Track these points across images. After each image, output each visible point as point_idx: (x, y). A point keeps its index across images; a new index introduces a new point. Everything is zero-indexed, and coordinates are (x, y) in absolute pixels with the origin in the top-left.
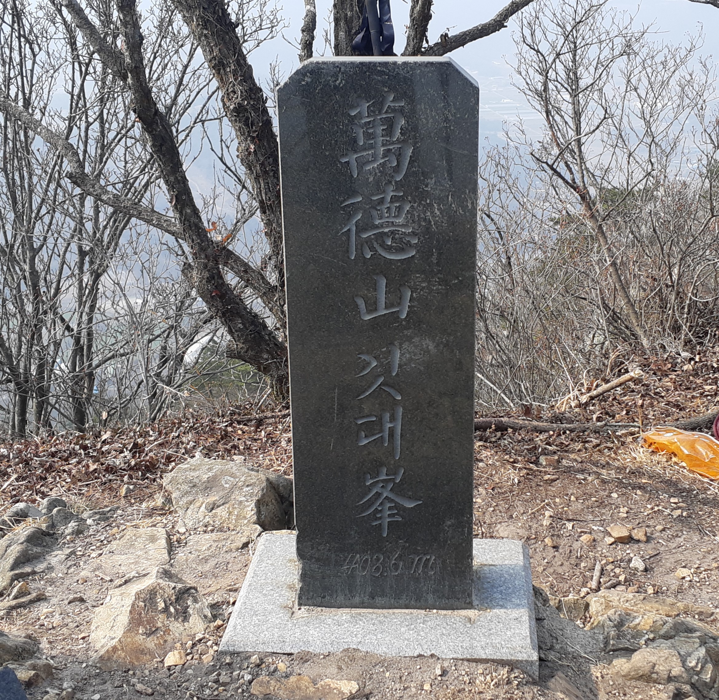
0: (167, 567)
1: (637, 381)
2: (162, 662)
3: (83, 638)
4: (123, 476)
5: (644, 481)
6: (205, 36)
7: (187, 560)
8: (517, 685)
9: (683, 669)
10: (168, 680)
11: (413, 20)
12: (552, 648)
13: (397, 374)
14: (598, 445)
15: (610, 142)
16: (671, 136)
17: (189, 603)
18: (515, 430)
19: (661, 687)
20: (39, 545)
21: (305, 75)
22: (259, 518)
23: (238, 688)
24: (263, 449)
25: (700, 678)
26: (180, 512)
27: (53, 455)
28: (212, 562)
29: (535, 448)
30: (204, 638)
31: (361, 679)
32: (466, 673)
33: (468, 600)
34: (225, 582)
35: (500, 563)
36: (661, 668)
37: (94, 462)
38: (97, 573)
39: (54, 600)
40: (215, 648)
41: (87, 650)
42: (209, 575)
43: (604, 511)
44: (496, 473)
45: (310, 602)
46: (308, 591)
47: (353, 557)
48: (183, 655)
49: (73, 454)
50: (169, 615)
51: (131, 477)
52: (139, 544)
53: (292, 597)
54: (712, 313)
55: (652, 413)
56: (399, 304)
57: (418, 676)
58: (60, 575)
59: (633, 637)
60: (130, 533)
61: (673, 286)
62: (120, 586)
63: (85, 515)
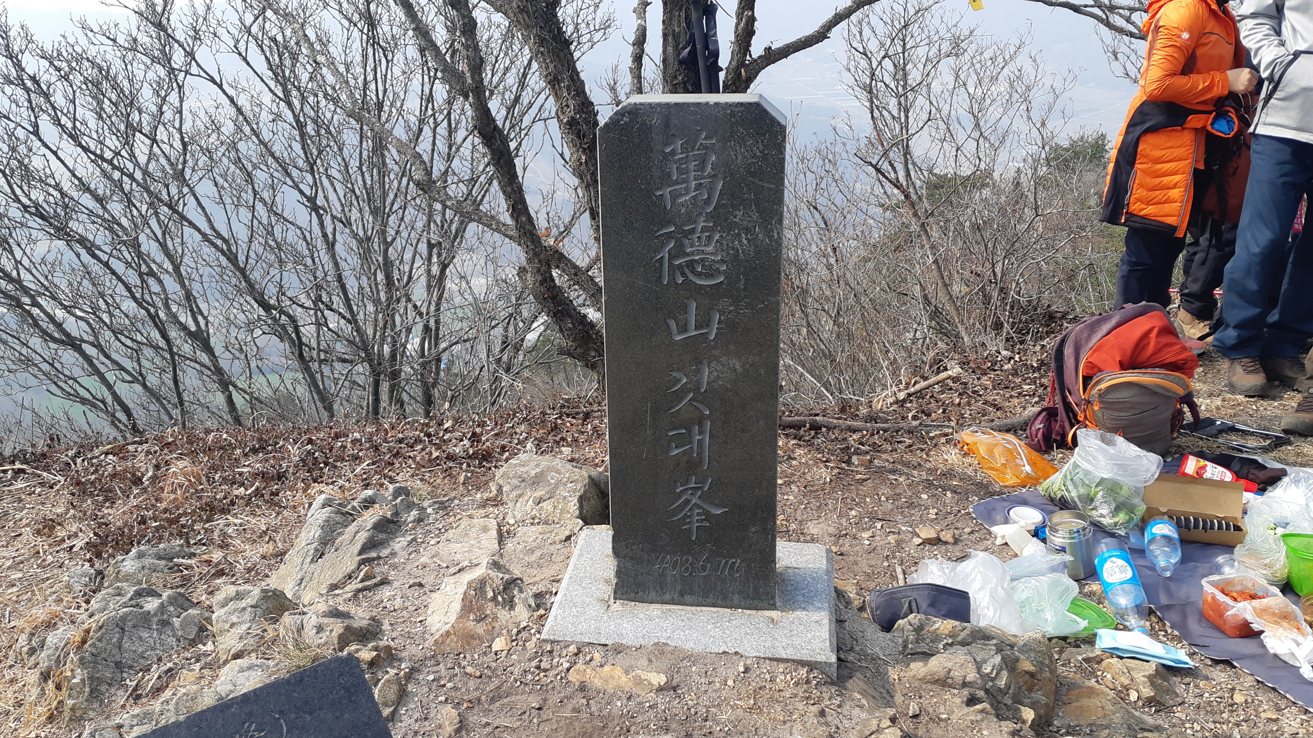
0: (496, 558)
1: (955, 379)
2: (490, 646)
3: (421, 622)
4: (462, 464)
5: (954, 483)
6: (542, 53)
7: (515, 551)
8: (816, 685)
9: (978, 676)
10: (494, 664)
11: (737, 36)
12: (852, 649)
13: (706, 391)
14: (910, 446)
15: (938, 136)
16: (1000, 131)
17: (515, 592)
18: (829, 429)
19: (956, 691)
20: (385, 532)
21: (623, 115)
22: (581, 513)
23: (558, 674)
24: (589, 441)
25: (994, 685)
26: (510, 505)
27: (401, 441)
28: (538, 553)
29: (848, 448)
30: (528, 626)
31: (671, 672)
32: (768, 671)
33: (771, 602)
34: (548, 572)
35: (804, 566)
36: (956, 674)
37: (437, 449)
38: (435, 559)
39: (396, 584)
40: (538, 636)
41: (424, 633)
42: (535, 565)
43: (913, 512)
44: (809, 471)
45: (624, 597)
46: (623, 587)
47: (664, 558)
48: (509, 641)
49: (418, 441)
50: (497, 603)
51: (468, 465)
52: (473, 533)
53: (607, 591)
54: (1036, 309)
55: (968, 412)
56: (708, 326)
57: (722, 671)
58: (402, 560)
59: (932, 641)
60: (465, 523)
61: (996, 283)
62: (455, 574)
63: (426, 504)
